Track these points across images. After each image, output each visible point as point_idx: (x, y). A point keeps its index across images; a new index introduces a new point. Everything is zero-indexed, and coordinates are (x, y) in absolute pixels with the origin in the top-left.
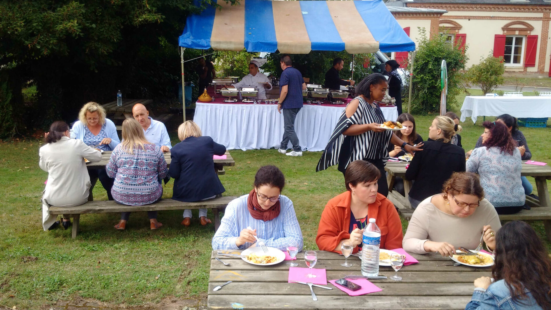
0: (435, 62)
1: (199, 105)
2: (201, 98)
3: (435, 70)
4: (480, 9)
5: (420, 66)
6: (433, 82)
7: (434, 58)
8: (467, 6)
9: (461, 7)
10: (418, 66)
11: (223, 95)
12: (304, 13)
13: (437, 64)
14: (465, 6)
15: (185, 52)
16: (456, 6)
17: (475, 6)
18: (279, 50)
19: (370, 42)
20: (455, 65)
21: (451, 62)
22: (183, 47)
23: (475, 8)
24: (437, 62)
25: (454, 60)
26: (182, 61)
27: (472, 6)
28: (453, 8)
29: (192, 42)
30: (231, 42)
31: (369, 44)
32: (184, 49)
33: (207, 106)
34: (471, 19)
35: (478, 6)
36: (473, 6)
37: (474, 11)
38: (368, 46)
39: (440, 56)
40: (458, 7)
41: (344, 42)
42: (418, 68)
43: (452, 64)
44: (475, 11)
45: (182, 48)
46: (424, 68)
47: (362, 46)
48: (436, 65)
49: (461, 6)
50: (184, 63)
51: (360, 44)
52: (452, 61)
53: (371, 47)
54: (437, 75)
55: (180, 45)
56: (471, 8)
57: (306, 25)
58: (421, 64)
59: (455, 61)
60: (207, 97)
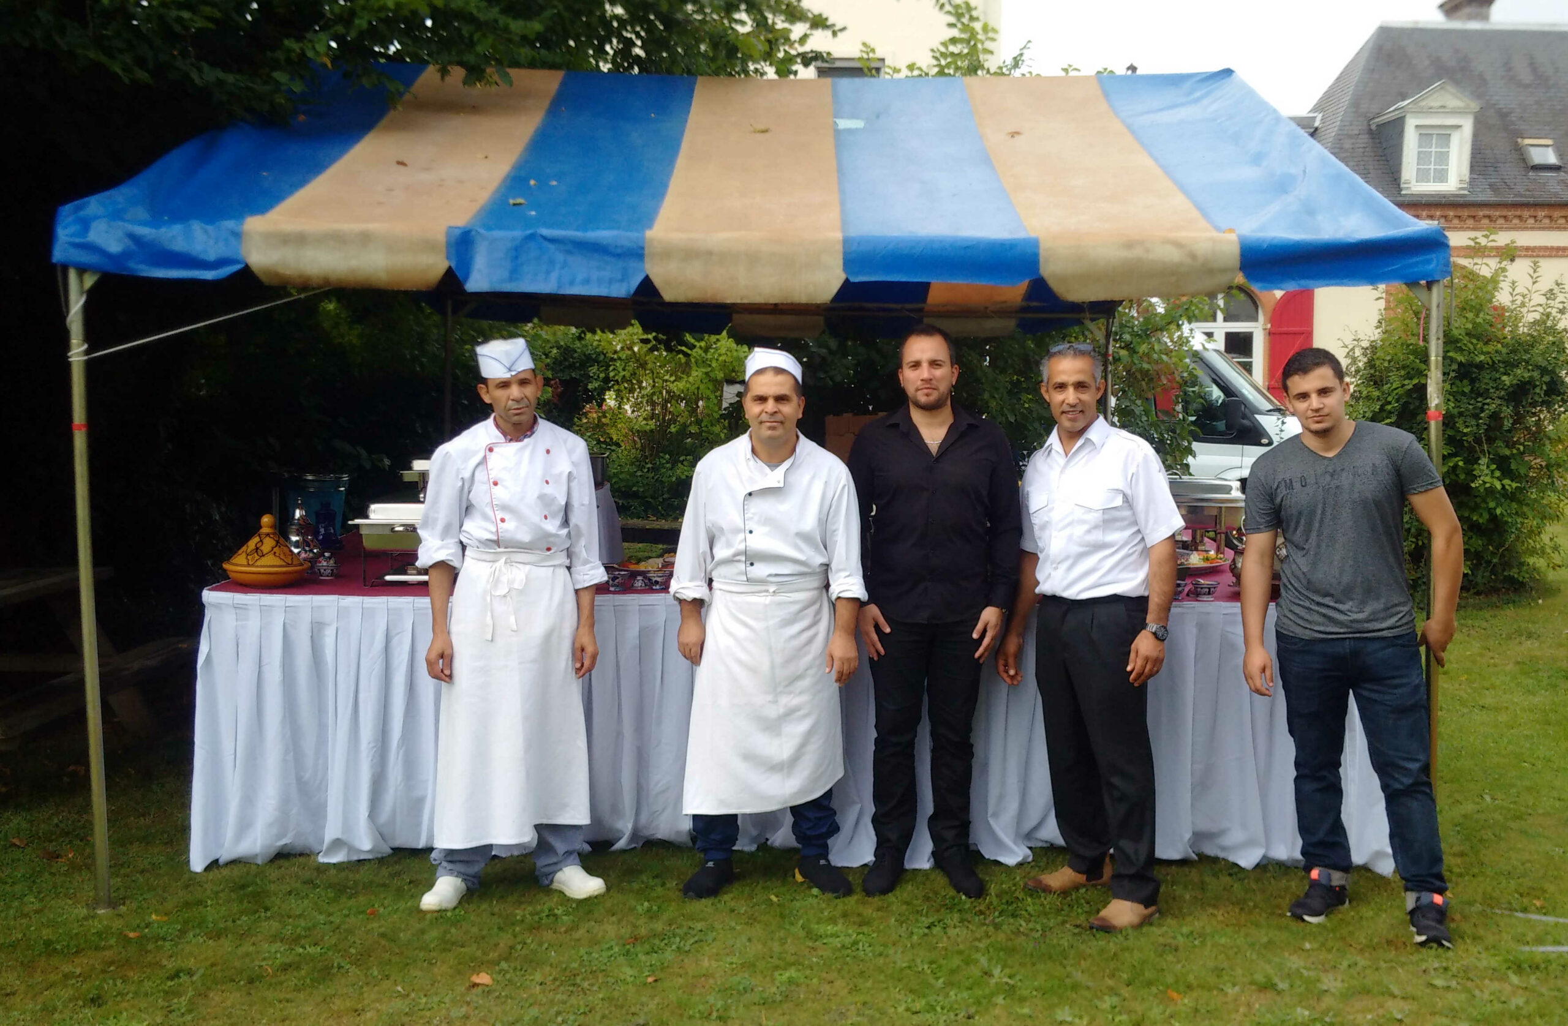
0: (1458, 382)
1: (218, 606)
2: (239, 564)
3: (1461, 414)
4: (1547, 221)
5: (1397, 401)
6: (1456, 466)
7: (1455, 367)
8: (1504, 212)
9: (1484, 216)
10: (1390, 403)
11: (367, 544)
12: (843, 124)
13: (1467, 390)
14: (1498, 213)
15: (94, 298)
16: (1465, 213)
17: (1532, 212)
18: (657, 281)
19: (1182, 235)
20: (1547, 393)
21: (1529, 382)
22: (82, 270)
23: (1531, 221)
24: (1465, 382)
25: (1544, 371)
26: (77, 353)
27: (1518, 213)
28: (1456, 221)
29: (132, 236)
30: (365, 239)
31: (1177, 244)
32: (89, 281)
33: (264, 609)
34: (1520, 256)
35: (1541, 213)
36: (1526, 213)
37: (1526, 229)
38: (1173, 255)
39: (1482, 357)
40: (1474, 217)
41: (1033, 235)
42: (1389, 407)
43: (1537, 390)
44: (1532, 229)
45: (72, 276)
46: (1412, 407)
47: (1137, 252)
48: (1463, 394)
49: (1481, 213)
50: (91, 366)
51: (1129, 245)
52: (1536, 374)
53: (1193, 256)
54: (1471, 439)
55: (59, 254)
56: (1516, 221)
57: (840, 170)
58: (1400, 391)
59: (1547, 378)
60: (269, 560)
